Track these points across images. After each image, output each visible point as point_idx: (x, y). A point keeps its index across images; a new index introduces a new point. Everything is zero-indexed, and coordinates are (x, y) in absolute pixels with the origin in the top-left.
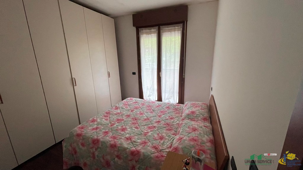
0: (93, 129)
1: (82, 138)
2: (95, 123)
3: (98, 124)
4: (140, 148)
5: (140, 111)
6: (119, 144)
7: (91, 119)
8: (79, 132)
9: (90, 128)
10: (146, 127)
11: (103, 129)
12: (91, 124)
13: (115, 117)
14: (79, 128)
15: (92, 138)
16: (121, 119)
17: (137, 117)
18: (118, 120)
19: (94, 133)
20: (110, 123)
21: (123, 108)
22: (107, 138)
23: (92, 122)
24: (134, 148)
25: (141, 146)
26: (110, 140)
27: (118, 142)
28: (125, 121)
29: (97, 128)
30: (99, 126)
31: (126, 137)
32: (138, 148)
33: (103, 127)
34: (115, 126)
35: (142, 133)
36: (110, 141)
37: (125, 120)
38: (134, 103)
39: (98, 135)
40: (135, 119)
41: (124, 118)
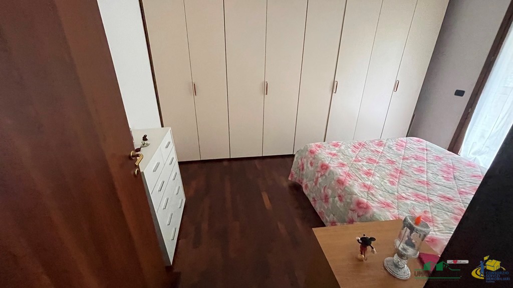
0: (331, 154)
1: (313, 156)
2: (337, 149)
3: (339, 151)
4: (373, 205)
5: (421, 165)
6: (349, 184)
7: (334, 142)
8: (314, 149)
9: (327, 151)
11: (341, 159)
12: (331, 147)
14: (317, 145)
15: (323, 161)
16: (375, 160)
18: (370, 159)
19: (328, 157)
20: (356, 157)
21: (391, 148)
22: (340, 170)
23: (334, 146)
24: (366, 201)
26: (342, 174)
27: (349, 182)
28: (380, 166)
29: (334, 155)
30: (339, 154)
31: (364, 183)
32: (371, 203)
33: (342, 157)
34: (360, 163)
35: (396, 193)
36: (340, 175)
37: (381, 164)
38: (419, 149)
39: (331, 162)
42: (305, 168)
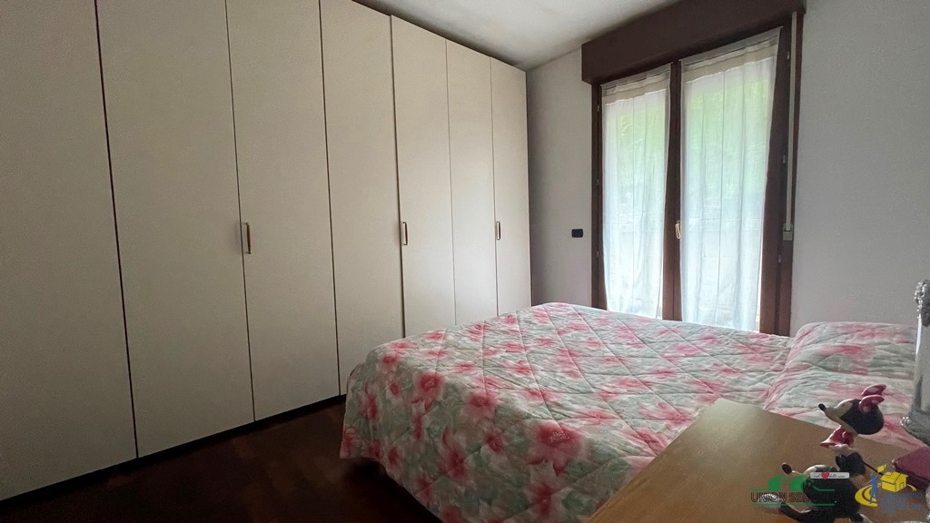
0: (432, 353)
1: (394, 369)
2: (441, 342)
3: (446, 346)
4: (577, 426)
5: (589, 336)
6: (502, 399)
7: (430, 332)
8: (392, 353)
9: (422, 349)
10: (609, 378)
11: (458, 357)
12: (427, 341)
13: (502, 339)
14: (396, 345)
15: (420, 372)
16: (519, 345)
17: (577, 349)
18: (509, 345)
19: (430, 360)
20: (483, 348)
21: (531, 323)
22: (467, 378)
23: (433, 338)
24: (555, 423)
25: (584, 422)
26: (474, 384)
27: (499, 395)
28: (532, 352)
29: (440, 353)
30: (448, 349)
31: (528, 389)
32: (570, 424)
33: (458, 354)
34: (498, 356)
35: (593, 390)
36: (473, 387)
37: (533, 349)
38: (569, 314)
39: (441, 368)
40: (570, 354)
41: (531, 344)
42: (380, 407)
